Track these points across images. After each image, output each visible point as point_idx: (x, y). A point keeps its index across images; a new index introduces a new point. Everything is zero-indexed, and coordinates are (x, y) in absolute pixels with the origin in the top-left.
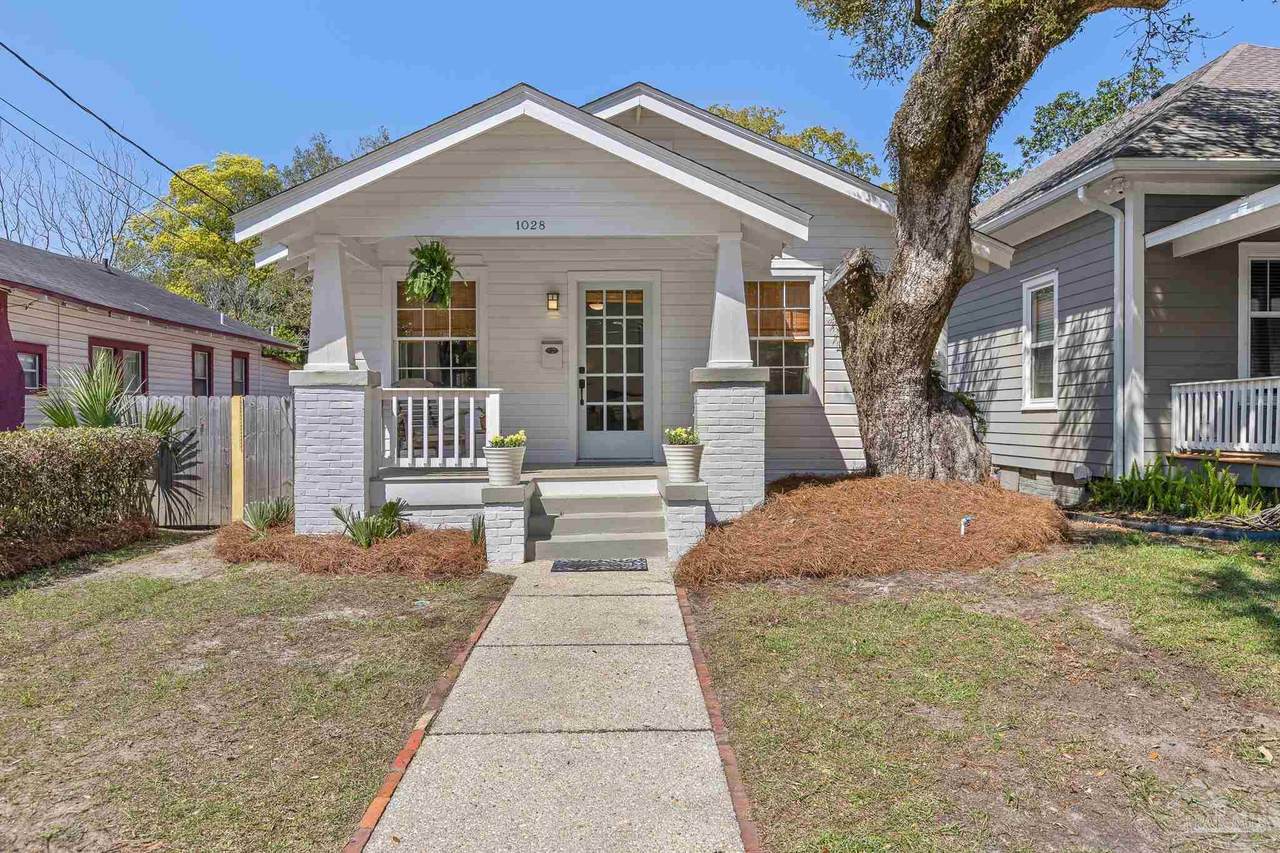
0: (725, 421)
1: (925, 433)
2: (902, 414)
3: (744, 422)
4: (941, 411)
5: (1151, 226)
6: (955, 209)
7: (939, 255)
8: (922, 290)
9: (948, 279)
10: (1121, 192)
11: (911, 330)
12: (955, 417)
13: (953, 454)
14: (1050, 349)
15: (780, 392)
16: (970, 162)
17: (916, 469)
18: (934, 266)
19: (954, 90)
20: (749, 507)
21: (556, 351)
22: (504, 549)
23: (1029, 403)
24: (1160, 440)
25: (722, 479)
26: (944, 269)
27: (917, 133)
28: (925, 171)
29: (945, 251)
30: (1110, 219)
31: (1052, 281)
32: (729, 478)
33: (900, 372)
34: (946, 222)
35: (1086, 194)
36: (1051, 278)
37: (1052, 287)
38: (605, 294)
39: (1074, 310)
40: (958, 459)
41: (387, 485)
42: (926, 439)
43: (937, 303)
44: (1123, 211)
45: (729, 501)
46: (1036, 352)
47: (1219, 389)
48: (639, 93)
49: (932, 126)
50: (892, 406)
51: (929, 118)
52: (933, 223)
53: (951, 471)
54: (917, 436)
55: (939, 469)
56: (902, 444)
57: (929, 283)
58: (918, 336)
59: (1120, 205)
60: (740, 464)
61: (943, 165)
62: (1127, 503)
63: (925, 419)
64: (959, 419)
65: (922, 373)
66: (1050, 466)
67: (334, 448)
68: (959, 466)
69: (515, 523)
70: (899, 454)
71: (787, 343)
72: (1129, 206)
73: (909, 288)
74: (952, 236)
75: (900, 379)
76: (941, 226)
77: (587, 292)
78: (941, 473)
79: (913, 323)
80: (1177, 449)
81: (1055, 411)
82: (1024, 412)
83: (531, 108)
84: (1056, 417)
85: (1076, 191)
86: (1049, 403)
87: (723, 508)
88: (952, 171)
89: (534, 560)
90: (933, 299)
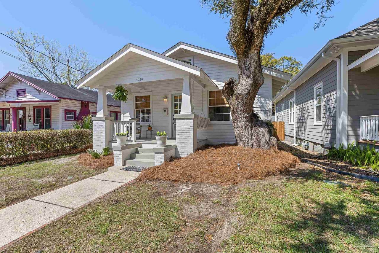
0: (183, 129)
1: (249, 133)
2: (242, 127)
3: (188, 129)
4: (256, 126)
5: (350, 62)
6: (252, 61)
7: (248, 77)
8: (243, 89)
9: (252, 84)
10: (337, 52)
11: (241, 102)
12: (261, 128)
13: (260, 140)
14: (320, 106)
15: (222, 120)
16: (256, 45)
17: (246, 144)
18: (247, 81)
19: (241, 20)
20: (189, 154)
21: (166, 111)
22: (118, 162)
23: (316, 123)
24: (357, 136)
25: (182, 145)
26: (250, 81)
27: (233, 37)
28: (241, 50)
29: (250, 75)
30: (336, 62)
31: (321, 85)
32: (184, 145)
33: (240, 114)
34: (249, 66)
35: (324, 55)
36: (321, 84)
37: (321, 87)
38: (178, 96)
39: (327, 93)
40: (262, 142)
41: (112, 144)
42: (250, 135)
43: (248, 92)
44: (340, 59)
45: (184, 152)
46: (317, 107)
47: (371, 118)
48: (181, 44)
49: (238, 34)
50: (239, 125)
51: (236, 32)
52: (246, 67)
53: (259, 146)
54: (247, 134)
55: (255, 144)
56: (242, 136)
57: (245, 86)
58: (244, 103)
59: (339, 57)
60: (186, 141)
61: (246, 47)
62: (338, 157)
63: (249, 129)
64: (263, 129)
65: (247, 114)
66: (320, 142)
67: (100, 135)
68: (262, 144)
69: (120, 155)
70: (242, 139)
71: (224, 107)
72: (342, 57)
73: (239, 88)
74: (252, 70)
75: (241, 116)
76: (248, 67)
77: (175, 96)
78: (255, 146)
79: (242, 99)
80: (362, 139)
81: (322, 125)
82: (314, 125)
83: (132, 49)
84: (322, 127)
85: (321, 55)
86: (321, 123)
87: (182, 154)
88: (250, 49)
89: (126, 165)
90: (247, 91)
